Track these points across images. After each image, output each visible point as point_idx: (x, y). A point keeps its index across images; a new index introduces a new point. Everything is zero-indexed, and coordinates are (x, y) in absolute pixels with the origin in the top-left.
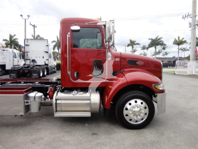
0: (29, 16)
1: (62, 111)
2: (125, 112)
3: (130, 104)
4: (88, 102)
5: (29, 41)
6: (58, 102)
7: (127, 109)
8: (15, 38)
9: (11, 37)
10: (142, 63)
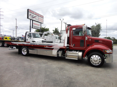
0: (63, 19)
1: (68, 57)
2: (91, 60)
3: (93, 57)
4: (77, 55)
5: (63, 31)
6: (67, 54)
7: (92, 59)
8: (57, 29)
9: (56, 29)
10: (101, 41)
